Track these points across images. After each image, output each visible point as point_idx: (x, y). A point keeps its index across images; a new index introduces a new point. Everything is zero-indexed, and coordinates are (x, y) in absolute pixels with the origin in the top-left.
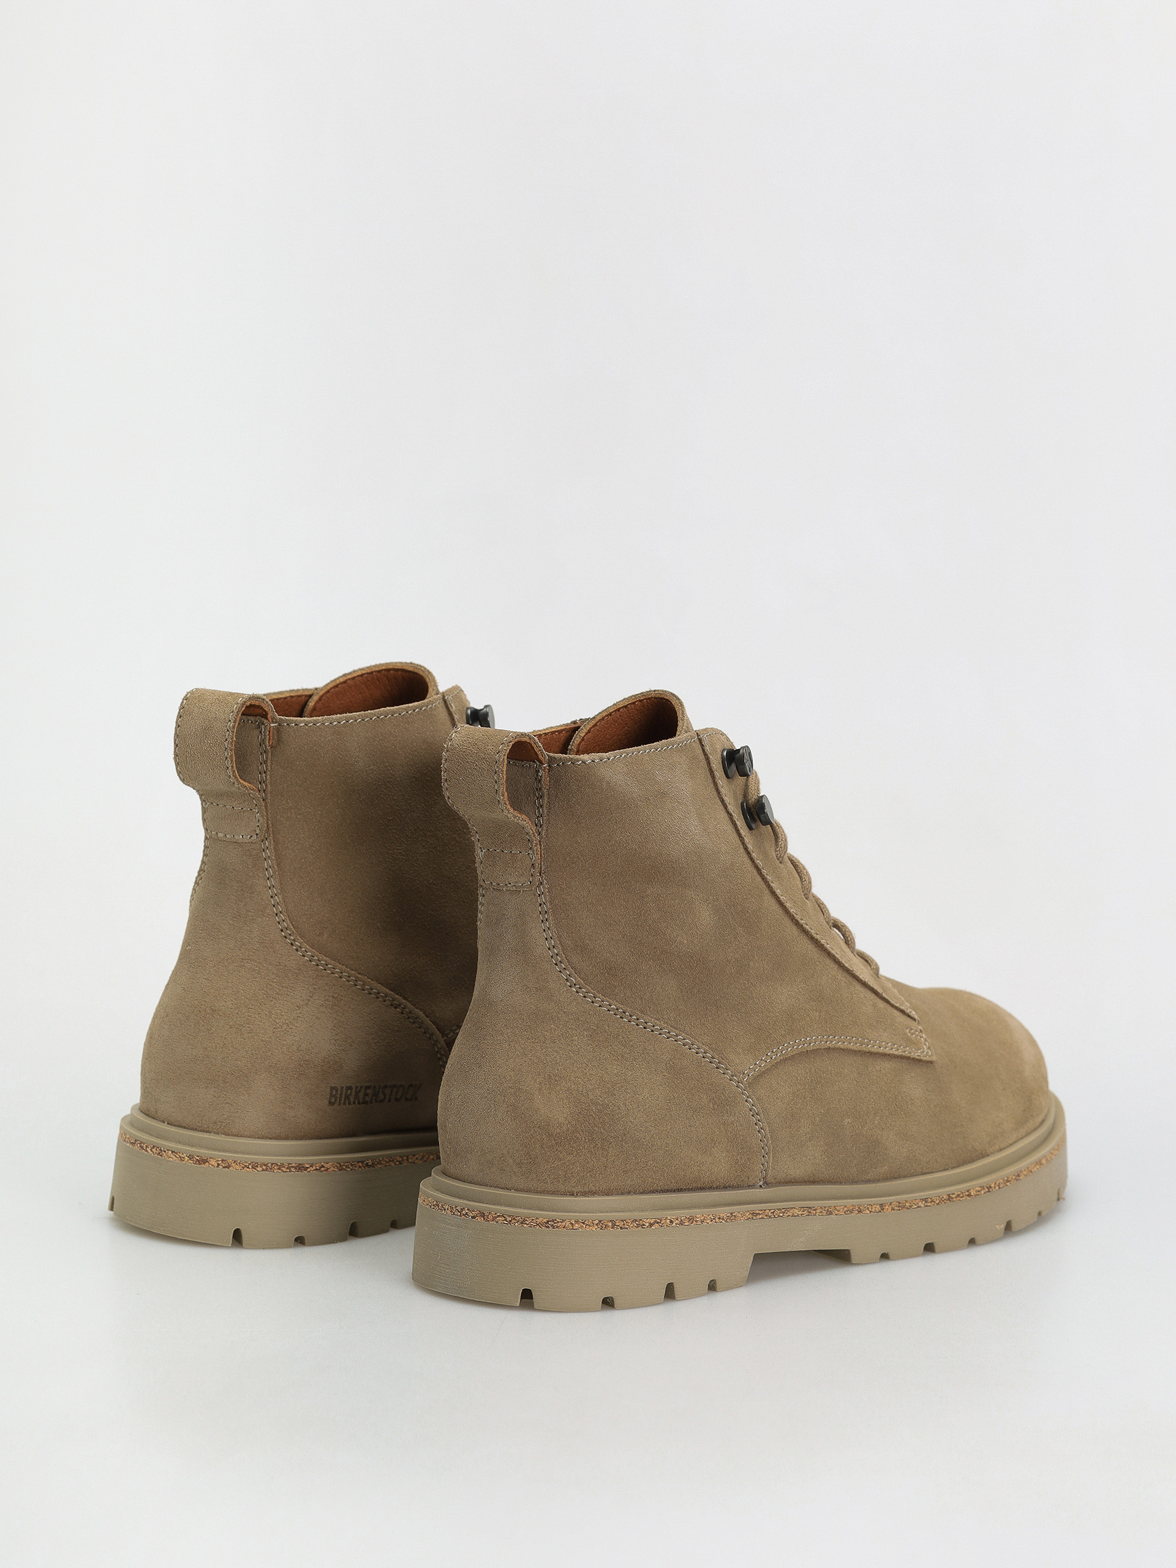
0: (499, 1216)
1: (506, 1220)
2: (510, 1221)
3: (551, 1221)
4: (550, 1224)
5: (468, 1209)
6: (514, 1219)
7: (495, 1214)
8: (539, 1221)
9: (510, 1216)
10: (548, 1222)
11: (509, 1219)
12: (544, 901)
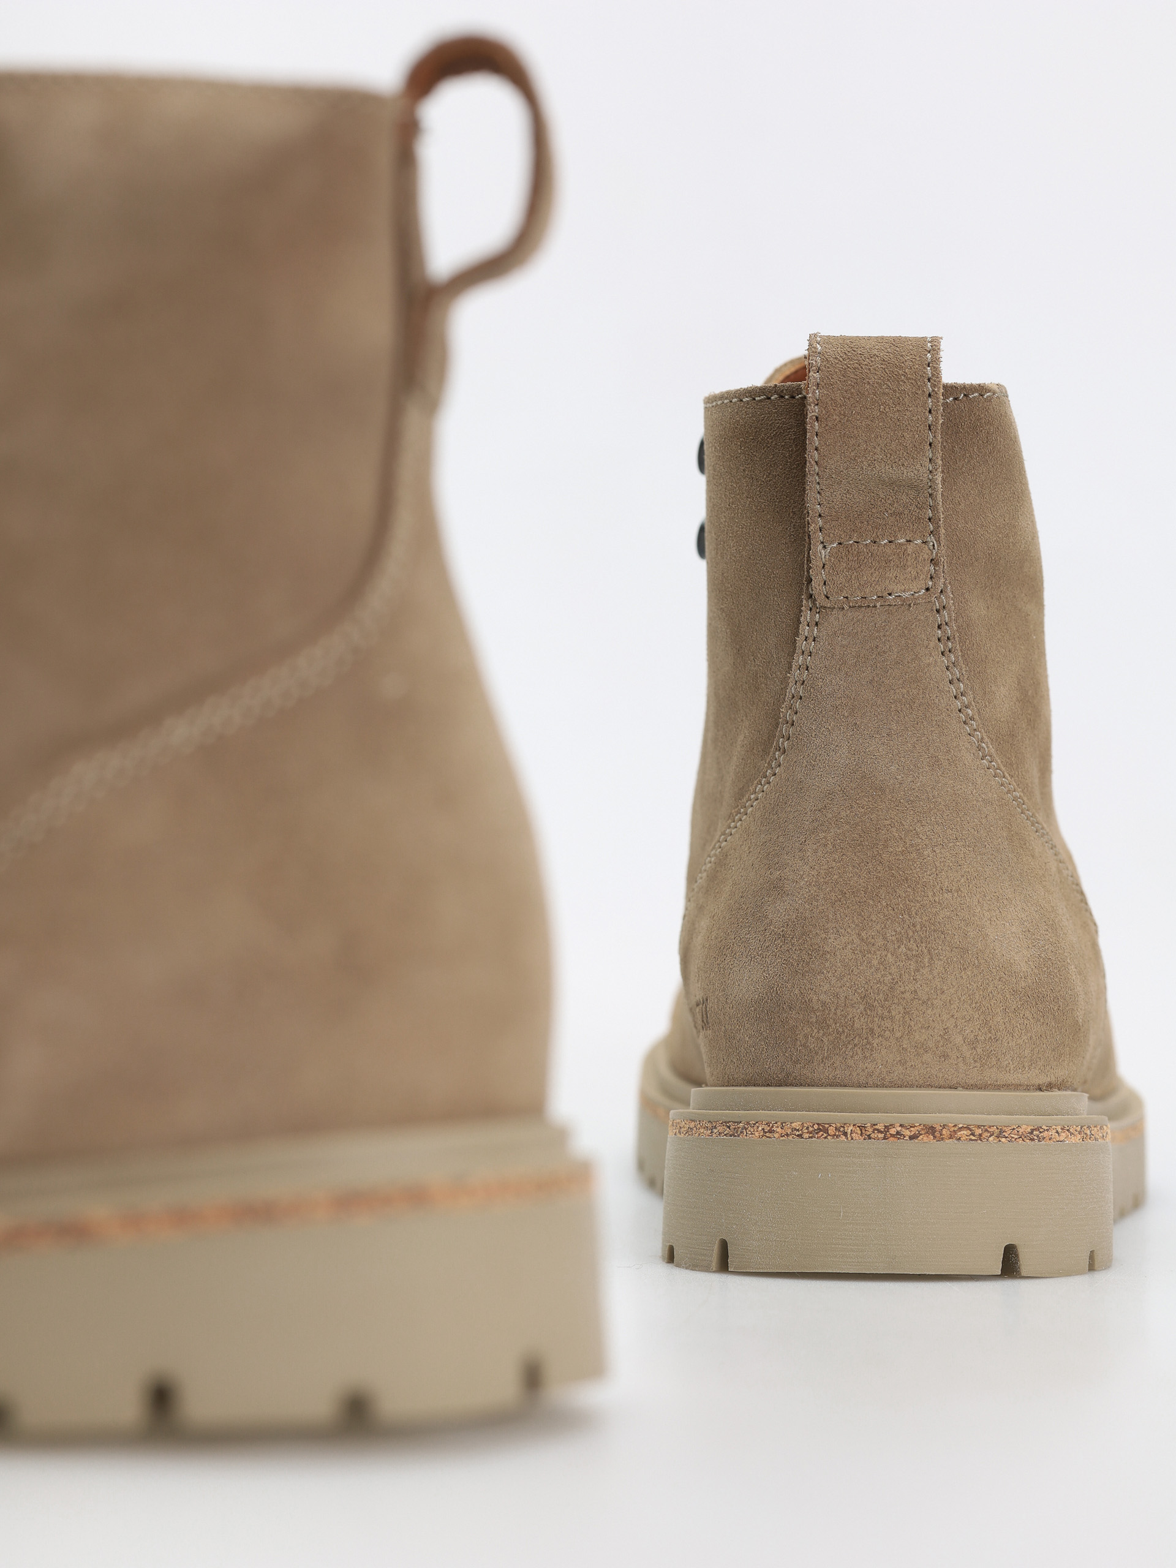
0: (960, 1129)
1: (973, 1134)
2: (980, 1135)
3: (1035, 1130)
4: (1034, 1134)
5: (901, 1125)
6: (986, 1130)
7: (955, 1126)
8: (1021, 1130)
9: (979, 1127)
10: (1032, 1131)
11: (978, 1131)
12: (947, 619)
